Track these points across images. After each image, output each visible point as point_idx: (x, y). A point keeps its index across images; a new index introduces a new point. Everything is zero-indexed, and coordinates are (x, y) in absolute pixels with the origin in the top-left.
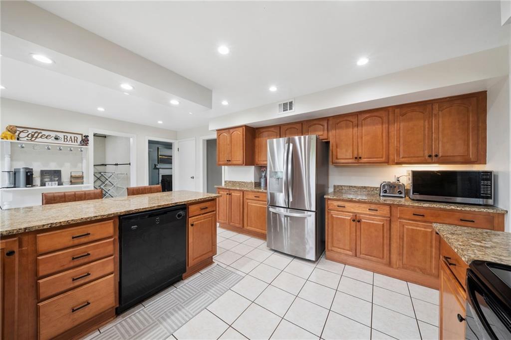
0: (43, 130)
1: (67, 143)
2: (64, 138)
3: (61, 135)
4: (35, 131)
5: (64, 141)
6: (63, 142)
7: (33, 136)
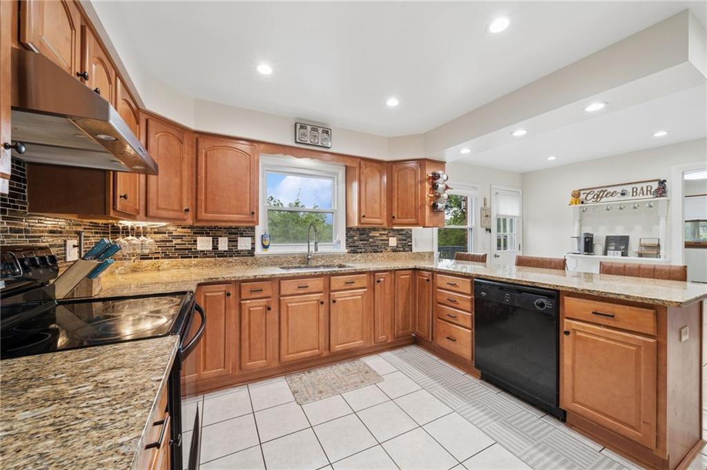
0: (608, 186)
1: (636, 197)
2: (633, 192)
3: (629, 189)
4: (600, 190)
5: (633, 195)
6: (630, 197)
7: (598, 196)
